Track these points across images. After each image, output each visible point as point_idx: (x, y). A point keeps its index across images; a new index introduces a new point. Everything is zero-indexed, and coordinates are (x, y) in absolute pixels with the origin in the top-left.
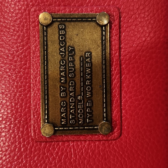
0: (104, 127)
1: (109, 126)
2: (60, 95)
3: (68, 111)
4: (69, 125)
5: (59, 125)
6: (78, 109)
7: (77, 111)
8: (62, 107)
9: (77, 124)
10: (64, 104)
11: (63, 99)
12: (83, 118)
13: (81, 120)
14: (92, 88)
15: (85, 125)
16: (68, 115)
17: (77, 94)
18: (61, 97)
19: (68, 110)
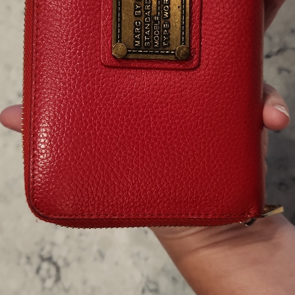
0: (182, 51)
1: (188, 51)
2: (134, 13)
3: (143, 33)
4: (143, 48)
5: (132, 47)
6: (154, 30)
7: (152, 33)
8: (136, 27)
9: (152, 48)
10: (138, 24)
11: (138, 18)
12: (159, 41)
13: (156, 42)
14: (169, 8)
15: (161, 49)
16: (142, 37)
17: (152, 14)
18: (135, 16)
19: (143, 31)
